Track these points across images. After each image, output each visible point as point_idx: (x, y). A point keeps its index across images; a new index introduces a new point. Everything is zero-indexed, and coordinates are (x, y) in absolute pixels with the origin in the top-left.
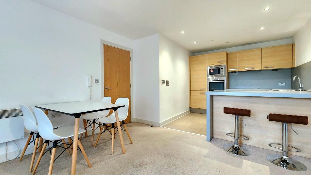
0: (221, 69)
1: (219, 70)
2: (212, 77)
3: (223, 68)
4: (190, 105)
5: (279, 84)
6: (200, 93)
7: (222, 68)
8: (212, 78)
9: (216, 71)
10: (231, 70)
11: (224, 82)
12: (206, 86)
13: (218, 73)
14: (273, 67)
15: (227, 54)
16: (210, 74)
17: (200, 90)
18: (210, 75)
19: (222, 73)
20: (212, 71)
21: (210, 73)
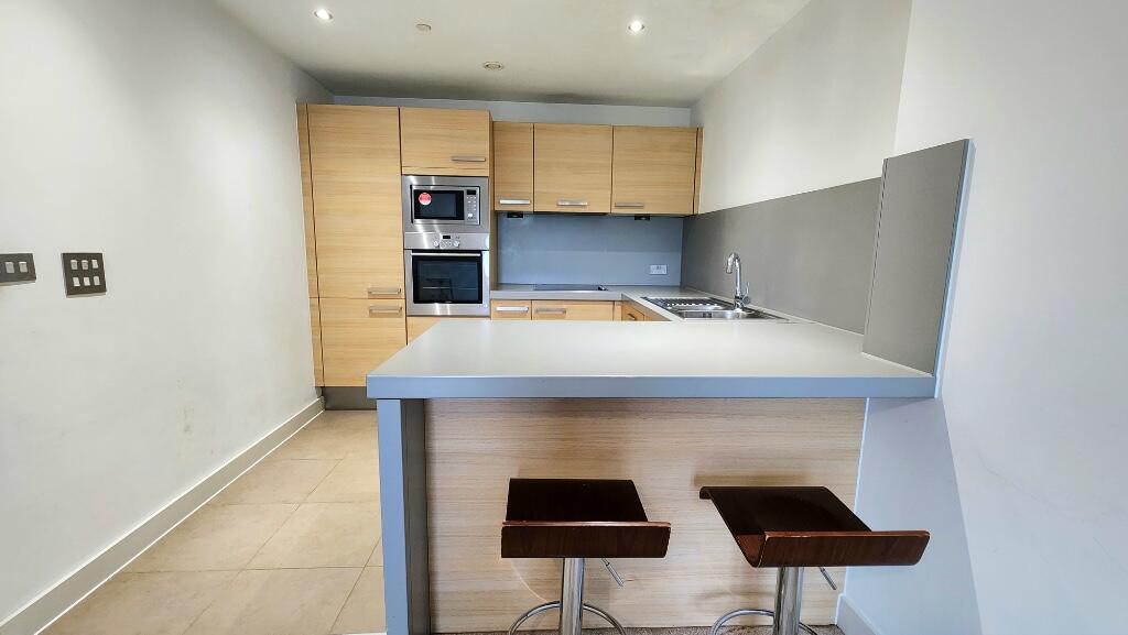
0: (466, 197)
1: (459, 196)
2: (429, 229)
3: (474, 193)
4: (320, 373)
5: (653, 267)
6: (372, 313)
7: (470, 193)
8: (427, 237)
9: (444, 203)
10: (507, 203)
11: (479, 261)
12: (397, 276)
13: (453, 214)
14: (641, 207)
15: (493, 125)
16: (418, 216)
17: (372, 295)
18: (418, 221)
19: (471, 215)
20: (425, 201)
21: (419, 212)
